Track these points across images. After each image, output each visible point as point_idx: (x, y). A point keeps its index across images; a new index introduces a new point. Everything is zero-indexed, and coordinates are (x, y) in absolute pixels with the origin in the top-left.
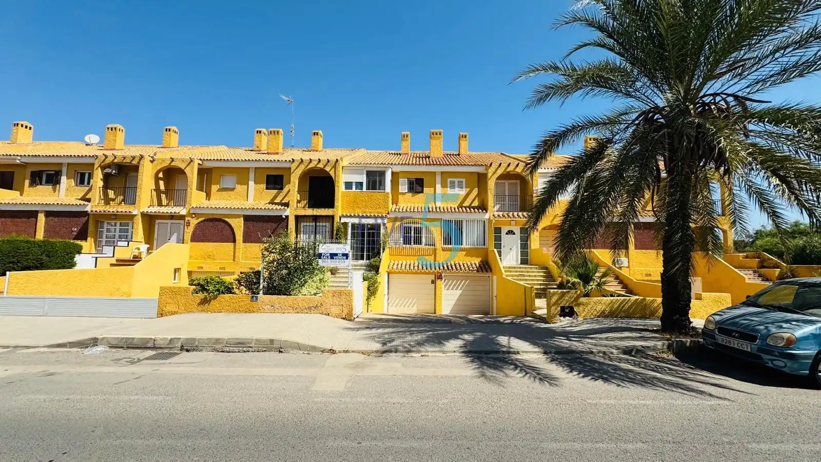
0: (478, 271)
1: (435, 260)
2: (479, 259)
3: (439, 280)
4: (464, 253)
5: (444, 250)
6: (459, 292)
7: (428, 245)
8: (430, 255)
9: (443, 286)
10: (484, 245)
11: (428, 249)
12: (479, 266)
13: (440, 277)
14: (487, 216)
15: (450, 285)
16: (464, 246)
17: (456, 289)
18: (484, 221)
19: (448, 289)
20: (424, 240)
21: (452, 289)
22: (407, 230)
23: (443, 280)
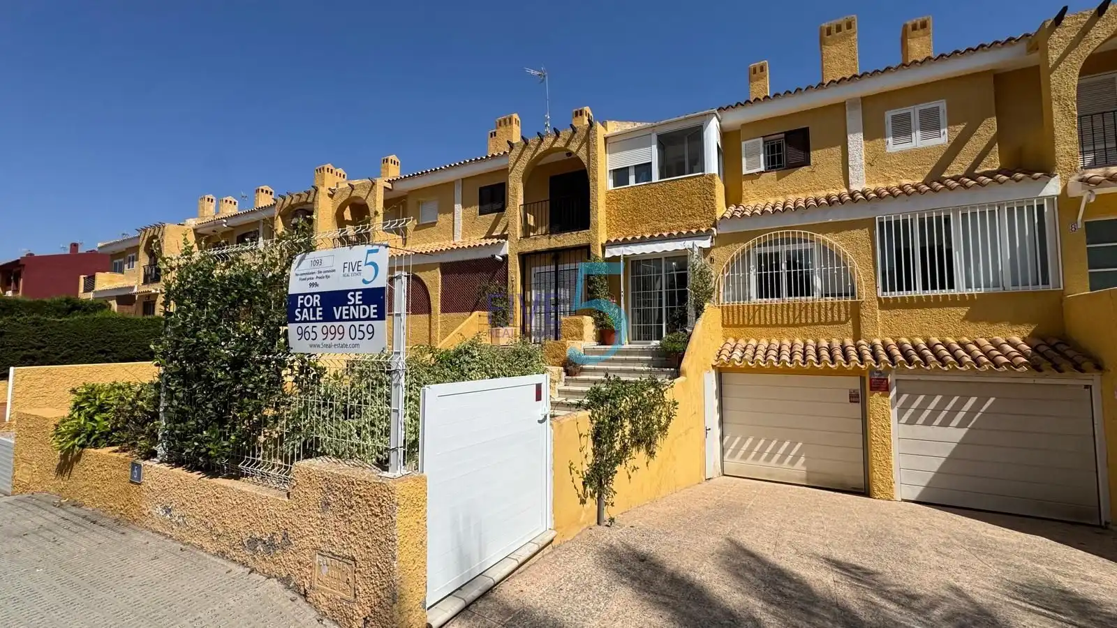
0: (1036, 367)
1: (857, 337)
2: (1026, 330)
3: (876, 395)
4: (963, 311)
5: (885, 305)
6: (956, 434)
7: (833, 295)
8: (840, 322)
9: (894, 413)
10: (1045, 282)
11: (833, 304)
12: (1035, 349)
13: (881, 385)
14: (1053, 188)
15: (920, 410)
16: (960, 289)
17: (945, 423)
18: (1041, 208)
19: (912, 421)
20: (818, 282)
21: (928, 423)
22: (768, 263)
23: (894, 392)
